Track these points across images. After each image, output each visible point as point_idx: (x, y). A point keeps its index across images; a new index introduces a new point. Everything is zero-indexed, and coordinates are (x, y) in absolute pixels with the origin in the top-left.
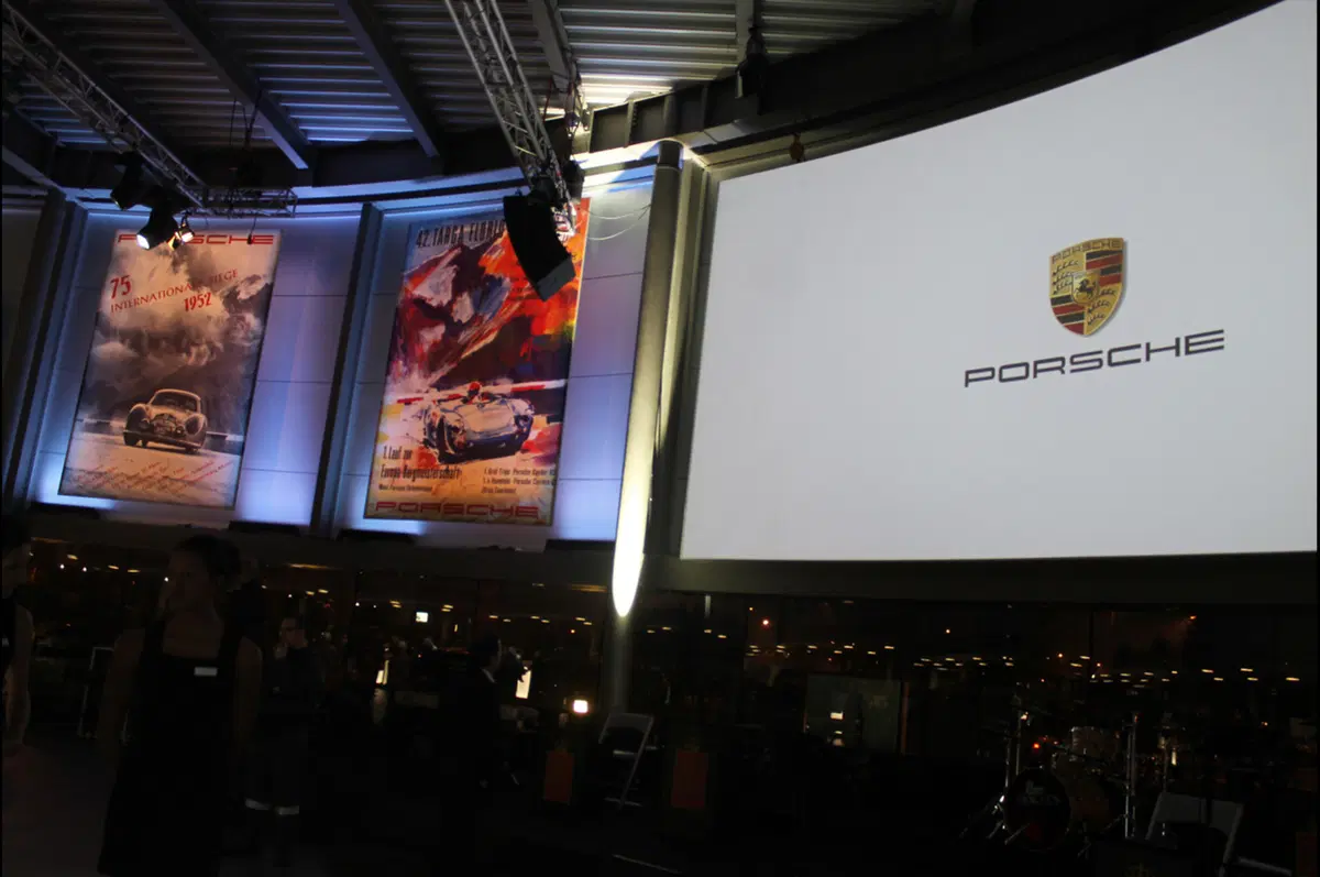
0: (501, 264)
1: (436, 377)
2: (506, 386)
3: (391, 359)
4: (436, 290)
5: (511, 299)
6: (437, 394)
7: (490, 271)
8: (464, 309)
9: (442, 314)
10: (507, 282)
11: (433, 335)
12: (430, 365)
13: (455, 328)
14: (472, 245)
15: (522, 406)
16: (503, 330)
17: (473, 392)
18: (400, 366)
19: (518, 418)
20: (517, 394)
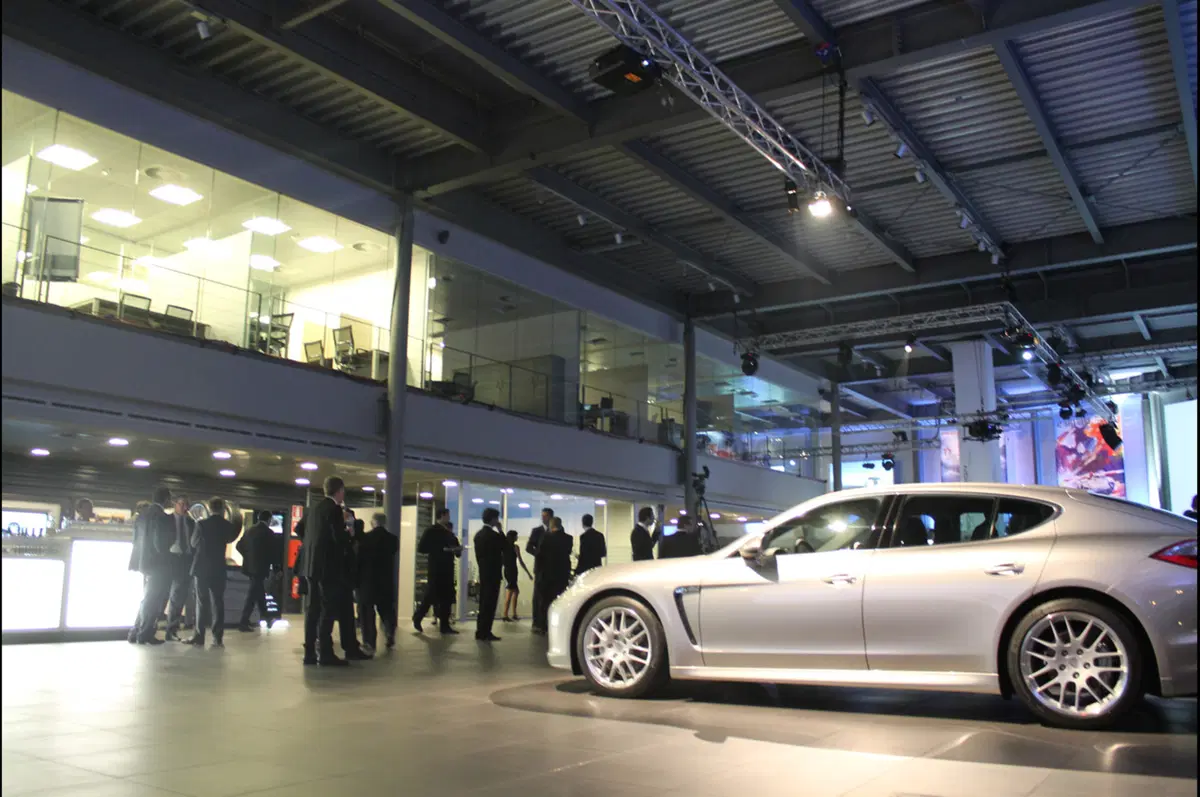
0: (1093, 432)
1: (1077, 471)
2: (1102, 473)
3: (1057, 467)
4: (1069, 442)
5: (1099, 444)
6: (1079, 477)
7: (1088, 435)
8: (1081, 448)
9: (1073, 451)
10: (1095, 439)
11: (1071, 458)
12: (1073, 466)
13: (1079, 455)
14: (1080, 427)
15: (1110, 479)
16: (1098, 455)
17: (1091, 476)
18: (1062, 468)
19: (1109, 484)
20: (1108, 475)
